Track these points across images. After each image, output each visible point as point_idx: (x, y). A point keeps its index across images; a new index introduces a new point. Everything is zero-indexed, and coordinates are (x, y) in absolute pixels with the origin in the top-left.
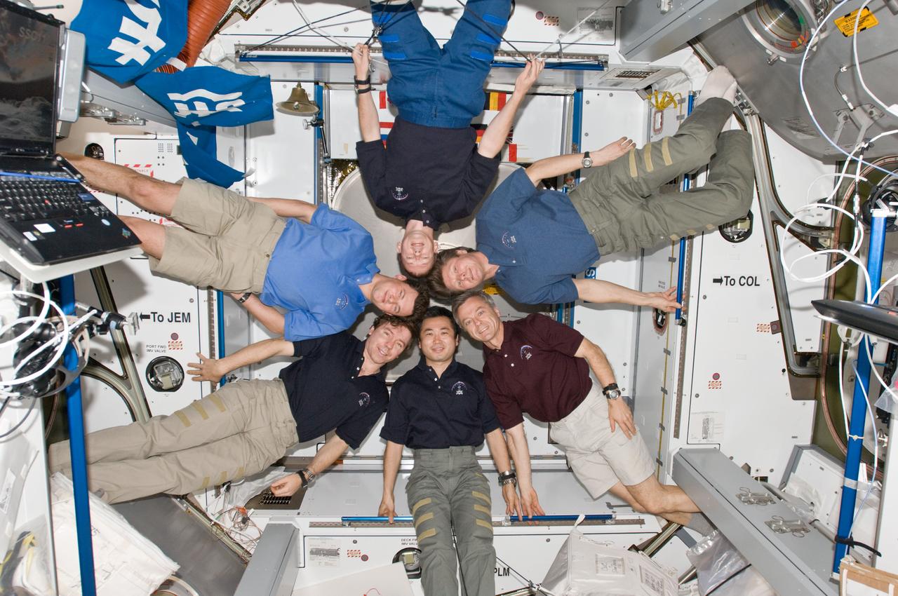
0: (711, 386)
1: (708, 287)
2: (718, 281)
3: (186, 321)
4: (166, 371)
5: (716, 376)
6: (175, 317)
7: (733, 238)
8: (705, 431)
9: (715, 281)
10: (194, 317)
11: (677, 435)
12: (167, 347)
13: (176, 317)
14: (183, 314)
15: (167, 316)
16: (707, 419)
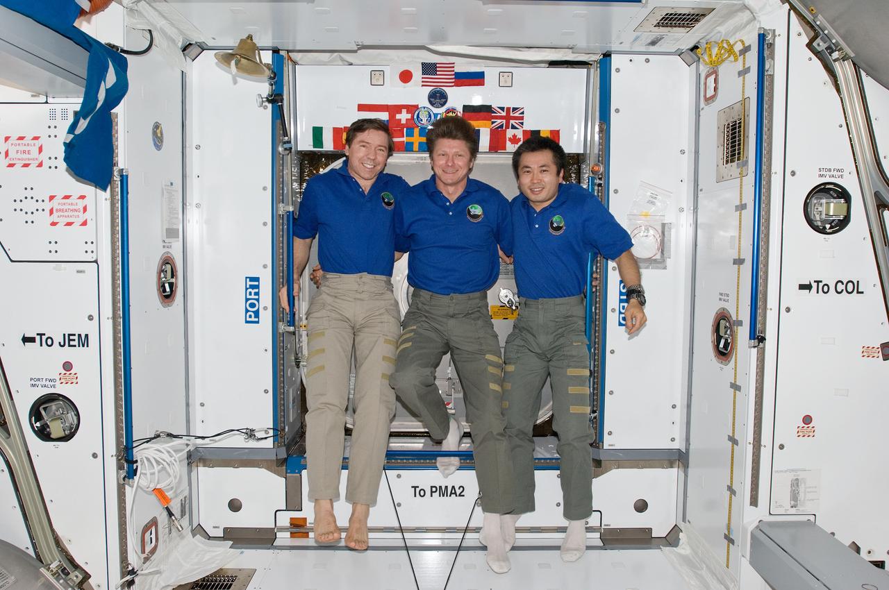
0: (801, 433)
1: (792, 295)
2: (807, 287)
3: (83, 346)
4: (57, 413)
5: (807, 420)
6: (68, 340)
7: (825, 228)
8: (795, 497)
9: (802, 287)
10: (93, 340)
11: (754, 501)
12: (58, 380)
13: (70, 340)
14: (80, 335)
15: (58, 339)
16: (797, 479)
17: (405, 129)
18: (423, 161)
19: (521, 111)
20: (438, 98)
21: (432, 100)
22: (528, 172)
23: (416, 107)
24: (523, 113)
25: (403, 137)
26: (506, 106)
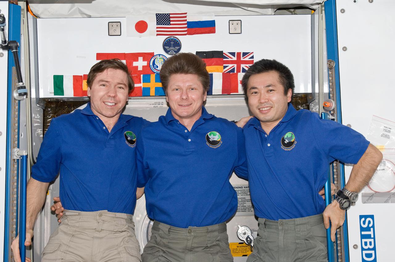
17: (142, 75)
18: (161, 105)
19: (251, 56)
20: (172, 45)
21: (167, 47)
22: (256, 93)
23: (152, 55)
24: (252, 57)
25: (141, 83)
26: (236, 51)
